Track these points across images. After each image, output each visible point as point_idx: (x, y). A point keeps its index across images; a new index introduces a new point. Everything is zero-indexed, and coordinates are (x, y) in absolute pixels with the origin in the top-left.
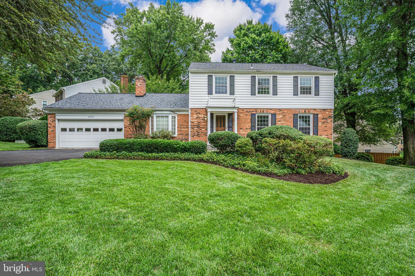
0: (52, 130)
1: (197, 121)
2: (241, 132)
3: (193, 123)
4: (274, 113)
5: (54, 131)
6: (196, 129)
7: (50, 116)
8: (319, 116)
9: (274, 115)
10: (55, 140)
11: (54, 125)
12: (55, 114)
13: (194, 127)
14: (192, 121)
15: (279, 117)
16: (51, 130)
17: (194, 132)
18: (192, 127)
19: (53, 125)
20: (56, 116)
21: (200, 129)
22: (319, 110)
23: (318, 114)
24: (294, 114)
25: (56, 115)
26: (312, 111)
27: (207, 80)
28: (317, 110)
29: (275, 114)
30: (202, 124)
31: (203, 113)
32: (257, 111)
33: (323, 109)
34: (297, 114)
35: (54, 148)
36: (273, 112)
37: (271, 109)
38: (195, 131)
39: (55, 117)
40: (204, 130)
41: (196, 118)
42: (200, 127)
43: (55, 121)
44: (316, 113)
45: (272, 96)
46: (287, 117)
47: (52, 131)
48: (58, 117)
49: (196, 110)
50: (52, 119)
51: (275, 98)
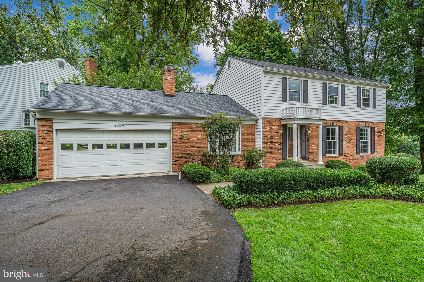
0: (46, 148)
1: (270, 134)
2: (313, 148)
3: (266, 136)
4: (341, 126)
5: (49, 150)
6: (269, 144)
7: (43, 123)
8: (376, 129)
9: (341, 128)
10: (52, 165)
11: (50, 140)
12: (52, 120)
13: (267, 141)
14: (264, 134)
15: (346, 130)
16: (43, 148)
17: (266, 147)
18: (265, 141)
19: (48, 139)
20: (54, 124)
21: (274, 144)
22: (375, 123)
23: (374, 128)
24: (357, 127)
25: (54, 121)
26: (371, 125)
27: (281, 83)
28: (374, 123)
29: (343, 127)
30: (276, 137)
31: (277, 124)
32: (328, 123)
33: (378, 123)
34: (360, 127)
35: (49, 179)
36: (340, 124)
37: (339, 121)
38: (268, 147)
39: (52, 125)
40: (277, 145)
41: (269, 130)
42: (274, 141)
43: (52, 132)
44: (373, 126)
45: (340, 106)
46: (352, 130)
47: (45, 150)
48: (57, 124)
49: (268, 120)
50: (45, 129)
51: (342, 109)
